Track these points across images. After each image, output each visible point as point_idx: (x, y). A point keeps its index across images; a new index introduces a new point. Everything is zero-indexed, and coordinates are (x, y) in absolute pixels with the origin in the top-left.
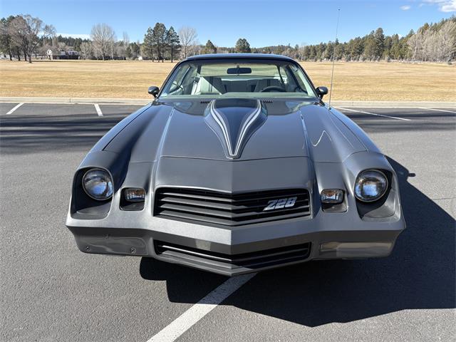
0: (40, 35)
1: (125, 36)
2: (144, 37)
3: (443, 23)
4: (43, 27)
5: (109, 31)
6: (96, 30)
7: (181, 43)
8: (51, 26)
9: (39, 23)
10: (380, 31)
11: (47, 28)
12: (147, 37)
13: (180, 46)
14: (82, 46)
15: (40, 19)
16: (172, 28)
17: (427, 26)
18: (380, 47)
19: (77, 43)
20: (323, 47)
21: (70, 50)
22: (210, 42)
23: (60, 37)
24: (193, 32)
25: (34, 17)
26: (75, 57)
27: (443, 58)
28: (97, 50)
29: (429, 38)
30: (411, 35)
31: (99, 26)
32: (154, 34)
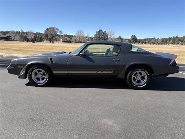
1: (88, 34)
2: (94, 35)
4: (59, 31)
5: (82, 32)
7: (108, 37)
9: (58, 29)
12: (96, 35)
13: (108, 38)
14: (73, 38)
15: (58, 28)
16: (105, 31)
21: (68, 39)
22: (120, 36)
24: (113, 33)
25: (56, 28)
26: (70, 42)
28: (78, 39)
31: (79, 31)
32: (98, 34)
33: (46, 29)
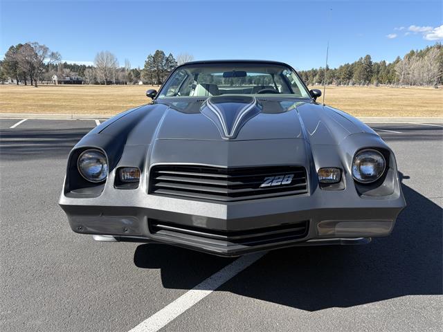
0: (46, 61)
1: (127, 62)
2: (144, 63)
3: (428, 50)
4: (49, 54)
5: (112, 57)
6: (100, 58)
8: (57, 53)
9: (45, 50)
10: (368, 57)
11: (53, 55)
12: (147, 63)
14: (86, 72)
15: (47, 46)
16: (171, 55)
17: (413, 53)
18: (369, 73)
19: (81, 69)
20: (314, 73)
21: (74, 76)
23: (65, 63)
24: (191, 58)
25: (41, 45)
26: (79, 82)
27: (430, 82)
28: (100, 76)
29: (416, 64)
30: (398, 61)
31: (102, 53)
32: (154, 61)
33: (8, 50)
